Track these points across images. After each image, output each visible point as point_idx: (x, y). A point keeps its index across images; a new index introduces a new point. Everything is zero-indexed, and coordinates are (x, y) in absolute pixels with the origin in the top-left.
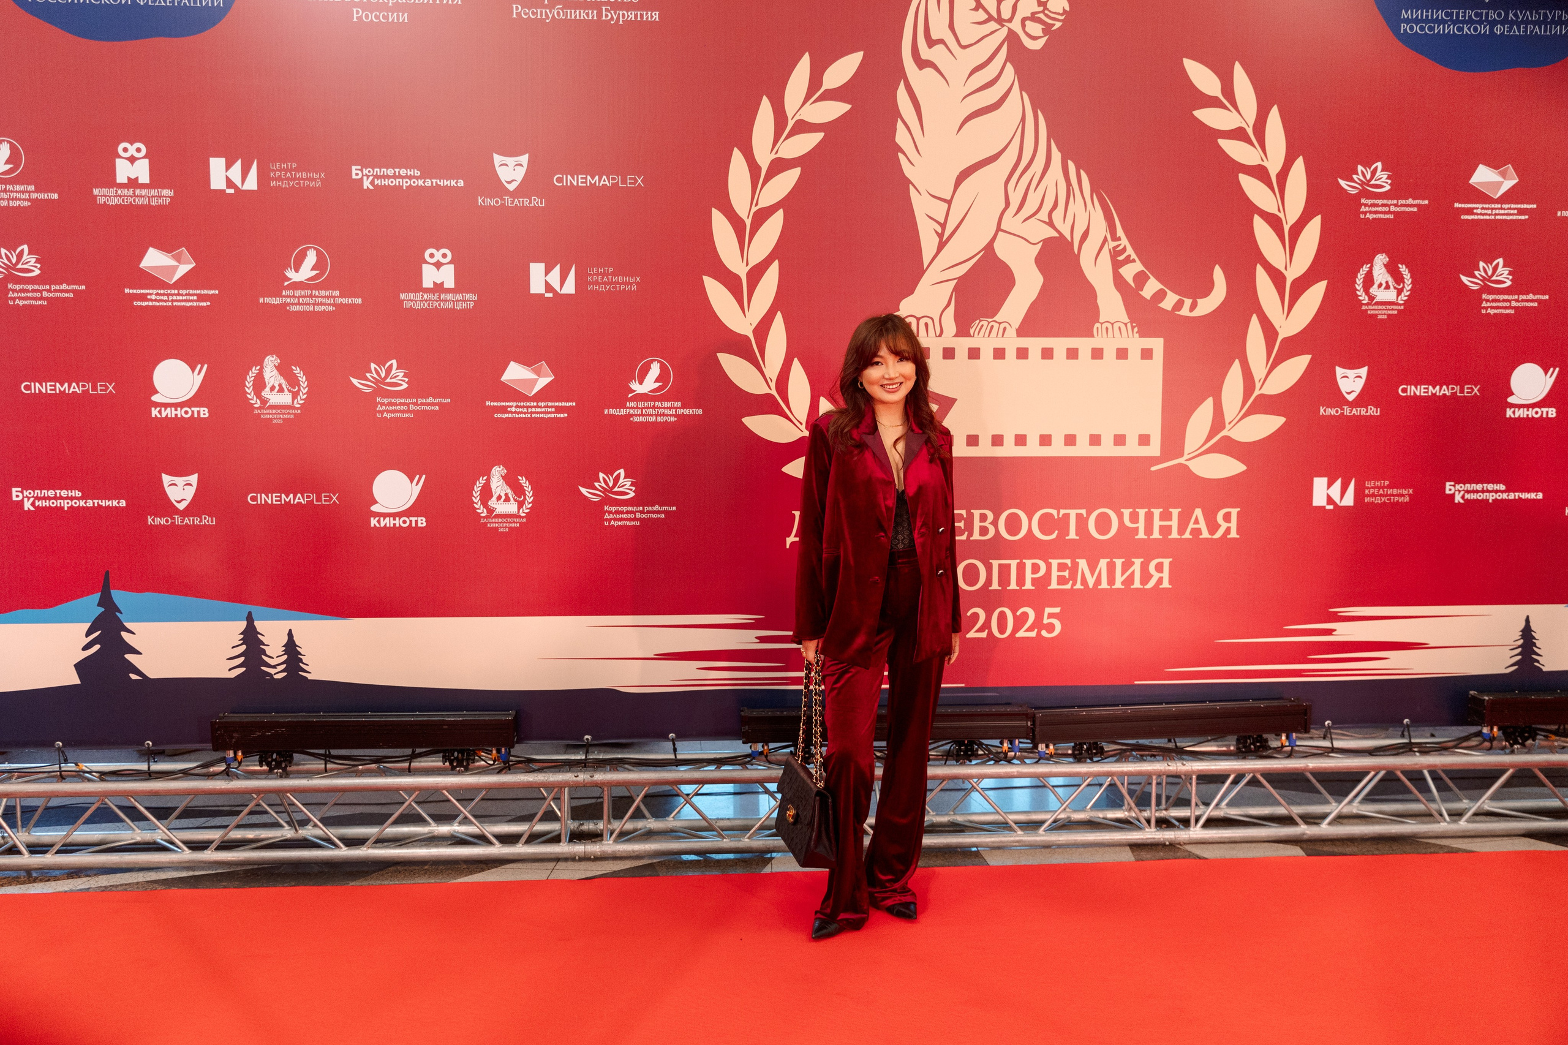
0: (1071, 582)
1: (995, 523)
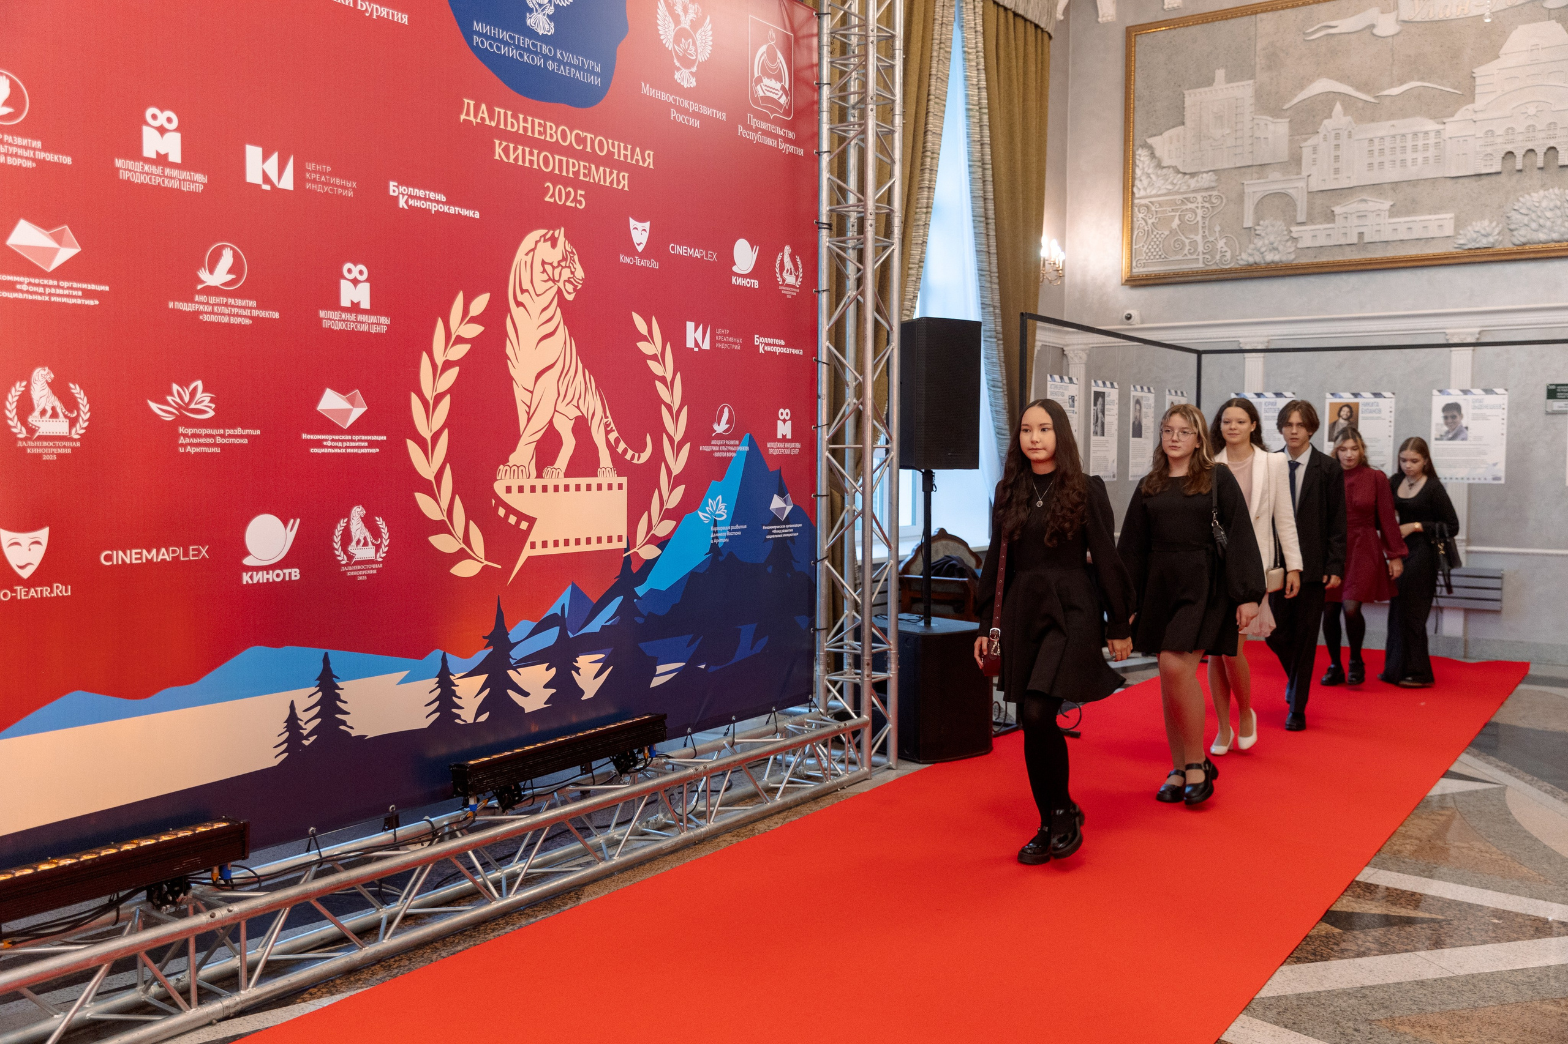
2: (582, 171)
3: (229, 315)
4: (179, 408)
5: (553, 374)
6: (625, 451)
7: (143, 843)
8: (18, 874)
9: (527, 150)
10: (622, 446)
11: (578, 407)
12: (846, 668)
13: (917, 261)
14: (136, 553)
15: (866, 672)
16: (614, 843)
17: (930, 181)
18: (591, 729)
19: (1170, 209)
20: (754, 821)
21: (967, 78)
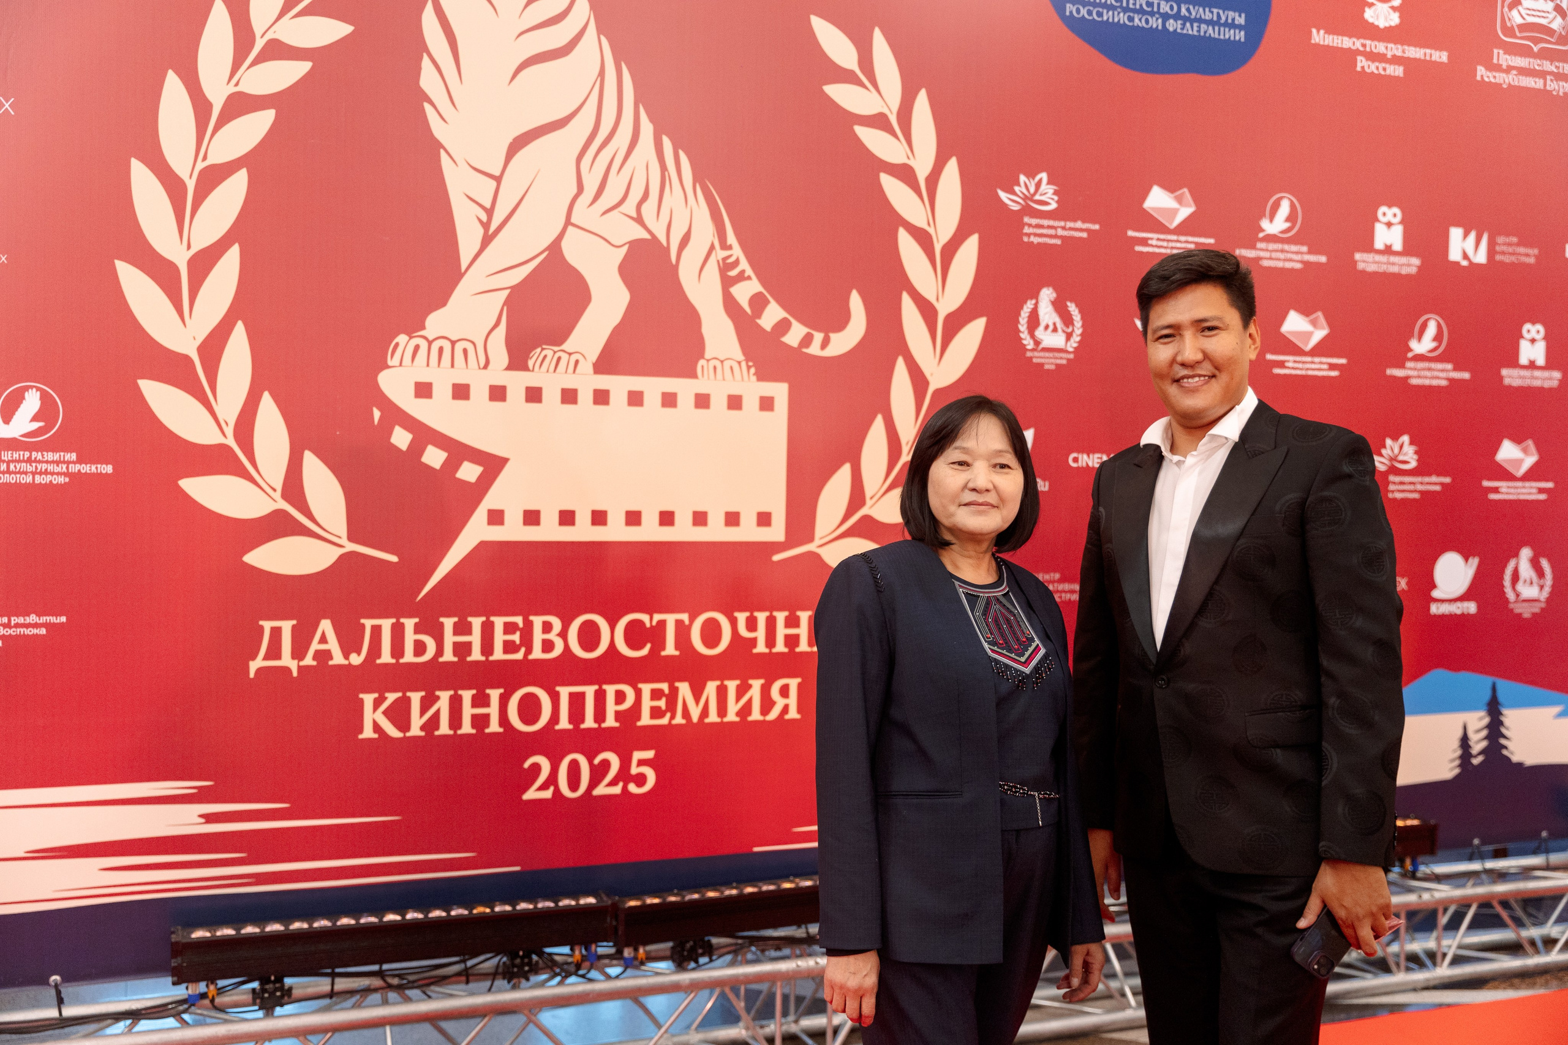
0: (668, 715)
1: (563, 634)
3: (1432, 378)
4: (1391, 459)
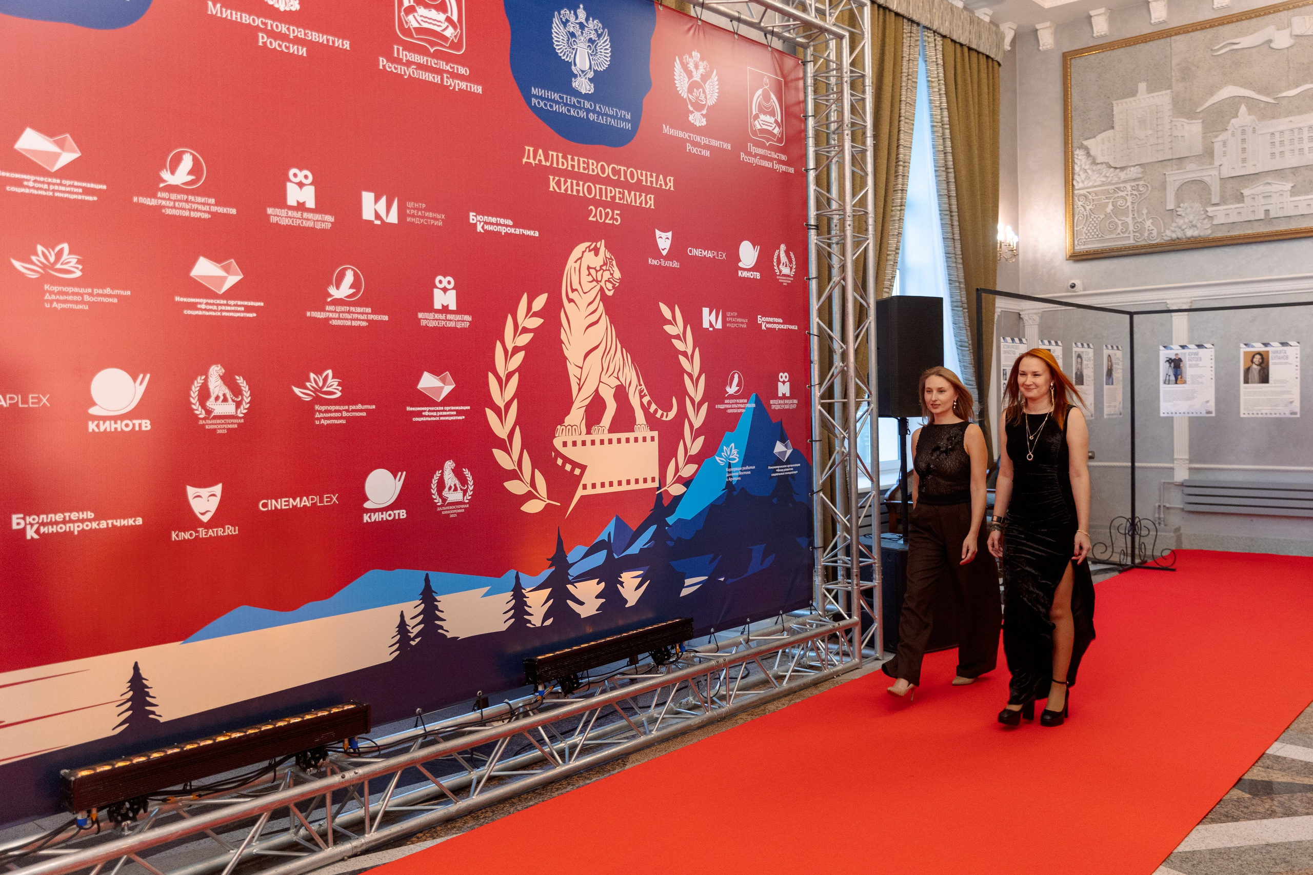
2: (617, 195)
3: (352, 320)
4: (315, 391)
5: (597, 354)
6: (656, 411)
7: (293, 721)
8: (202, 744)
9: (575, 182)
10: (653, 407)
11: (618, 378)
12: (840, 578)
13: (894, 249)
14: (285, 501)
15: (855, 582)
16: (653, 721)
17: (903, 185)
18: (633, 630)
19: (1104, 197)
20: (766, 703)
21: (931, 102)
